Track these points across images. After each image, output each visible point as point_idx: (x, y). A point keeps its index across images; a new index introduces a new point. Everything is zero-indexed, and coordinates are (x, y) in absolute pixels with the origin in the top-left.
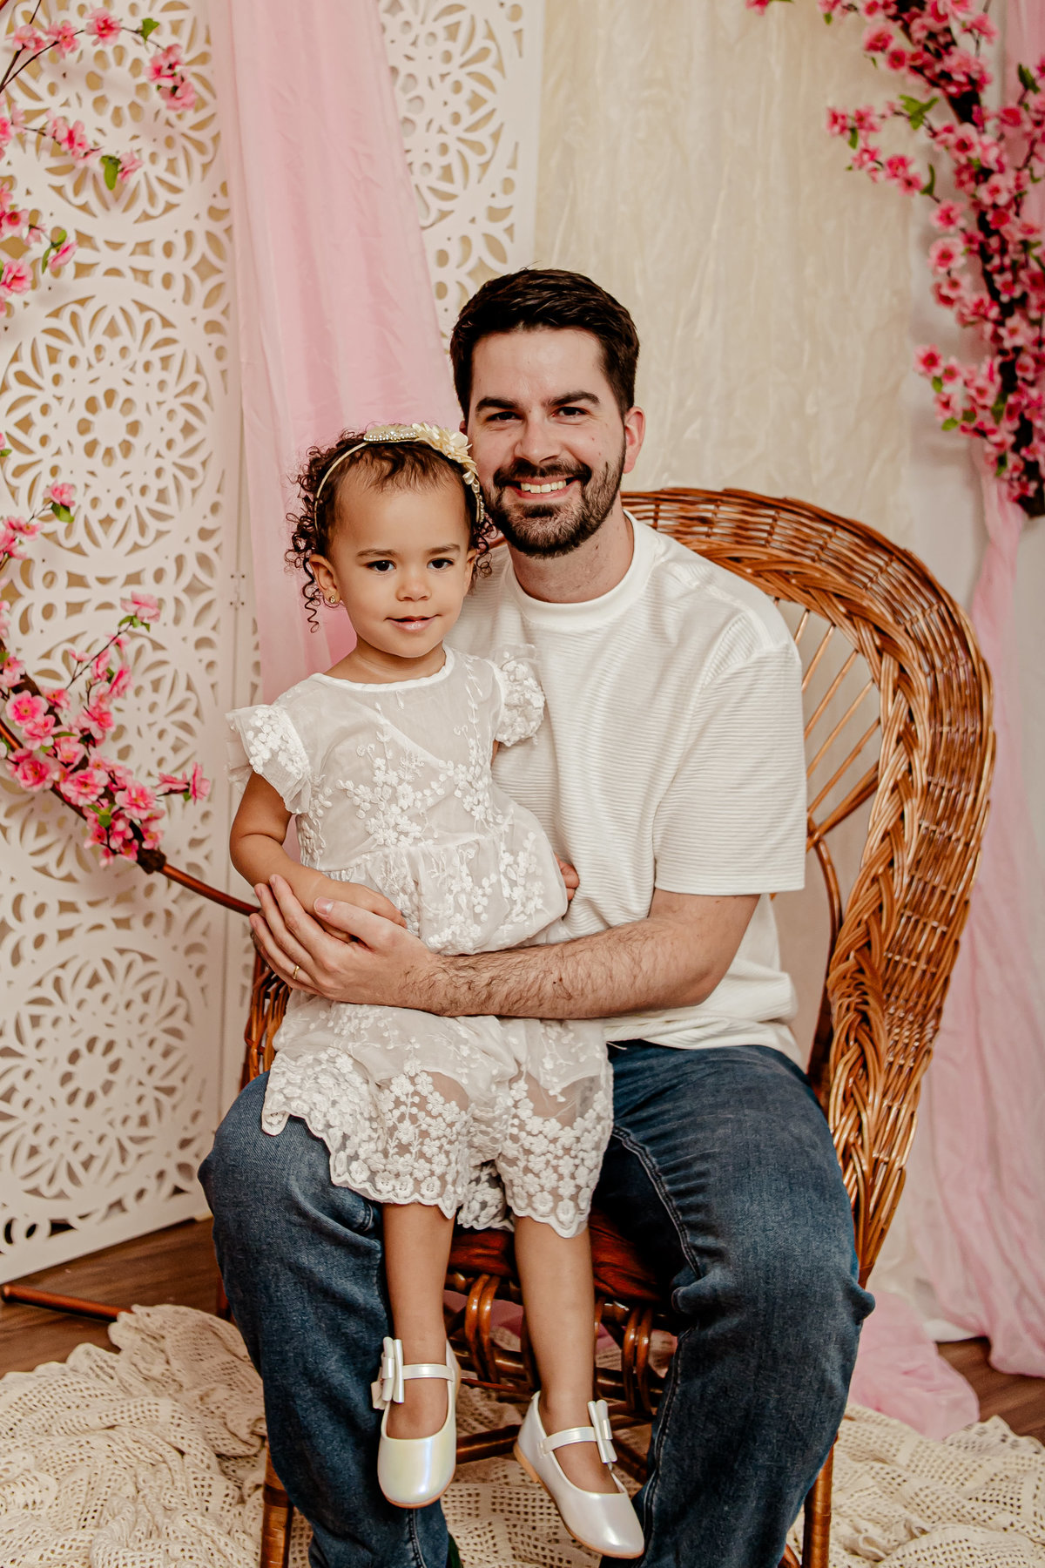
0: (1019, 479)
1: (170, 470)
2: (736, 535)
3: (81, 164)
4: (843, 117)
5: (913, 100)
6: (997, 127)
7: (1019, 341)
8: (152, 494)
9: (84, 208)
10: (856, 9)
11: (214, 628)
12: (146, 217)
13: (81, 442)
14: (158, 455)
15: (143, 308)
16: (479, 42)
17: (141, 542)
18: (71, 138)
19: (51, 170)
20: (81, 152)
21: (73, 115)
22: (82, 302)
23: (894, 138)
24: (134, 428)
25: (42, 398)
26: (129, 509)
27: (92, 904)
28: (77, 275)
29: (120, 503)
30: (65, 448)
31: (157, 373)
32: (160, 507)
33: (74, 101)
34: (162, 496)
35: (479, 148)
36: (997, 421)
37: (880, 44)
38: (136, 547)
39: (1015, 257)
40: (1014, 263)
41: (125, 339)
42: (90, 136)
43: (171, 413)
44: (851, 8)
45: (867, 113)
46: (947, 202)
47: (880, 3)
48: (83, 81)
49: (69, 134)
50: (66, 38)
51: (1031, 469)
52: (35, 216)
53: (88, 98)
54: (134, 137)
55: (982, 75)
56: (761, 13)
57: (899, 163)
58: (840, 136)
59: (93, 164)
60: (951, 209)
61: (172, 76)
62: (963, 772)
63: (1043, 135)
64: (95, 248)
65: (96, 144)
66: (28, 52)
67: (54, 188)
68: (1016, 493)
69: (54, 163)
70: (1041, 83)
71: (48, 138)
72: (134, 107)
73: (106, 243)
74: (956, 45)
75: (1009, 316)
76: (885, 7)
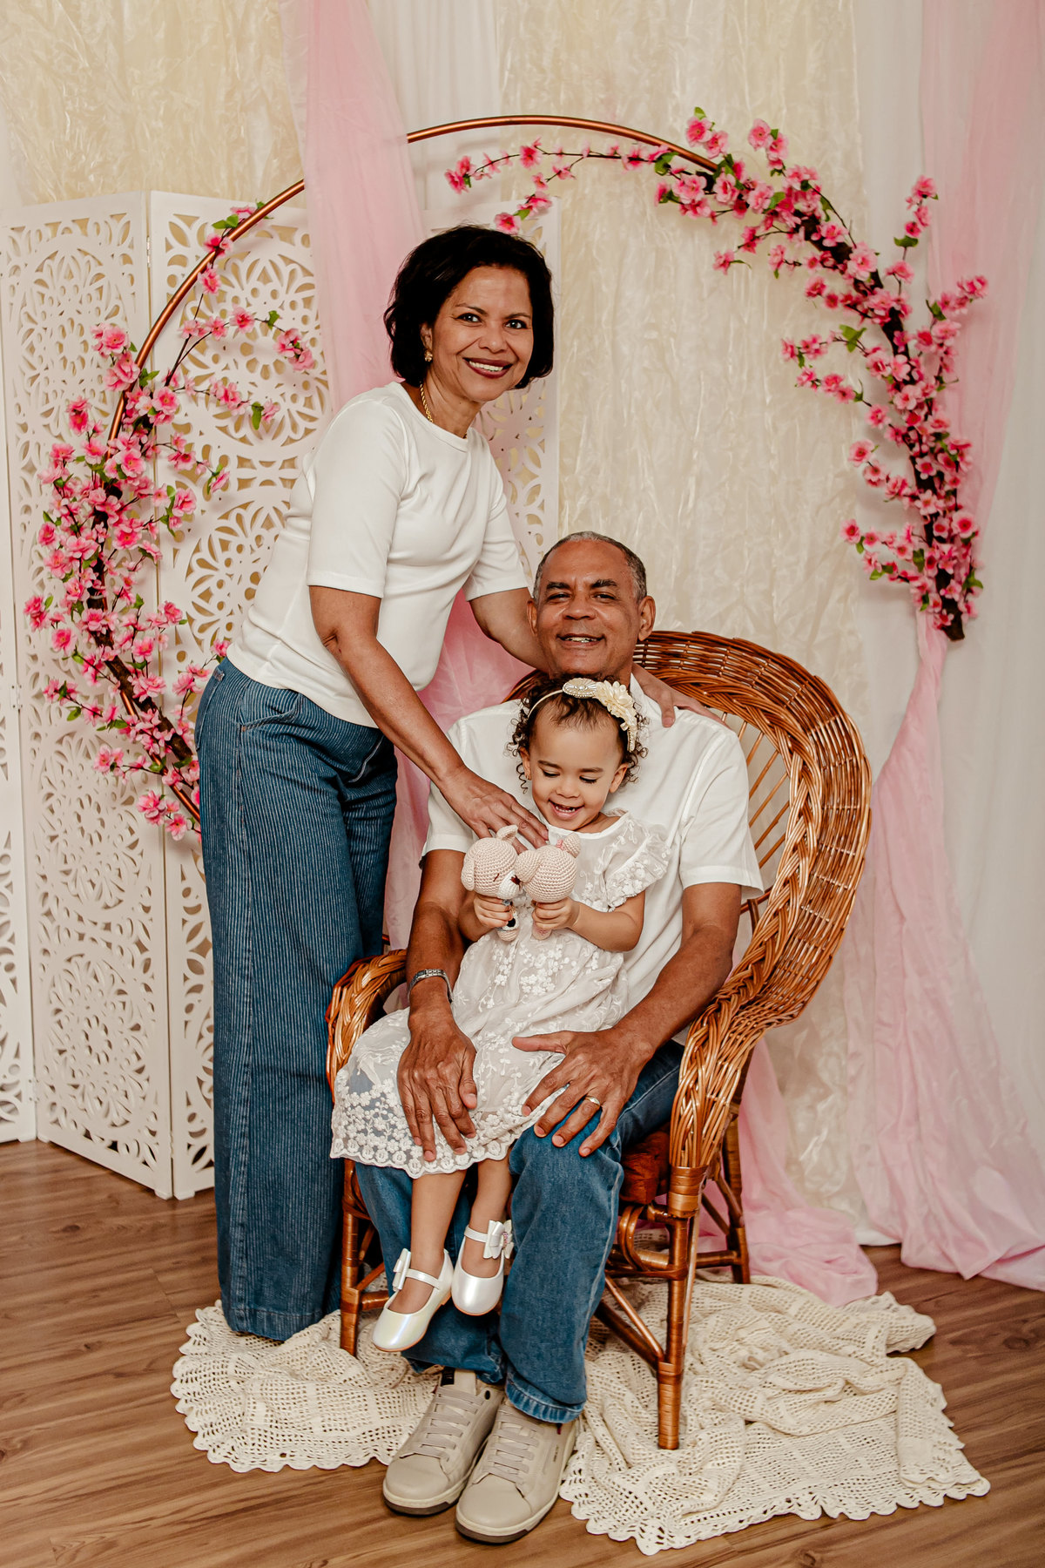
0: (940, 613)
2: (699, 666)
3: (235, 413)
4: (792, 347)
5: (849, 329)
6: (916, 346)
7: (932, 510)
9: (244, 440)
10: (800, 264)
12: (291, 441)
19: (217, 416)
20: (234, 404)
21: (232, 376)
22: (245, 506)
23: (834, 360)
25: (217, 576)
28: (239, 488)
30: (236, 610)
33: (232, 365)
36: (920, 570)
37: (815, 293)
39: (932, 445)
40: (932, 449)
42: (242, 390)
44: (796, 264)
45: (814, 341)
46: (876, 406)
47: (819, 259)
48: (239, 351)
49: (226, 392)
50: (218, 329)
51: (950, 605)
52: (207, 450)
53: (243, 361)
54: (279, 385)
55: (904, 307)
56: (726, 273)
57: (835, 379)
58: (792, 360)
59: (248, 410)
60: (879, 411)
61: (294, 347)
62: (846, 837)
63: (946, 353)
64: (253, 467)
65: (250, 393)
66: (195, 338)
67: (220, 428)
68: (939, 623)
69: (219, 411)
70: (946, 313)
71: (212, 396)
72: (277, 363)
73: (261, 462)
74: (881, 286)
75: (925, 492)
76: (823, 261)
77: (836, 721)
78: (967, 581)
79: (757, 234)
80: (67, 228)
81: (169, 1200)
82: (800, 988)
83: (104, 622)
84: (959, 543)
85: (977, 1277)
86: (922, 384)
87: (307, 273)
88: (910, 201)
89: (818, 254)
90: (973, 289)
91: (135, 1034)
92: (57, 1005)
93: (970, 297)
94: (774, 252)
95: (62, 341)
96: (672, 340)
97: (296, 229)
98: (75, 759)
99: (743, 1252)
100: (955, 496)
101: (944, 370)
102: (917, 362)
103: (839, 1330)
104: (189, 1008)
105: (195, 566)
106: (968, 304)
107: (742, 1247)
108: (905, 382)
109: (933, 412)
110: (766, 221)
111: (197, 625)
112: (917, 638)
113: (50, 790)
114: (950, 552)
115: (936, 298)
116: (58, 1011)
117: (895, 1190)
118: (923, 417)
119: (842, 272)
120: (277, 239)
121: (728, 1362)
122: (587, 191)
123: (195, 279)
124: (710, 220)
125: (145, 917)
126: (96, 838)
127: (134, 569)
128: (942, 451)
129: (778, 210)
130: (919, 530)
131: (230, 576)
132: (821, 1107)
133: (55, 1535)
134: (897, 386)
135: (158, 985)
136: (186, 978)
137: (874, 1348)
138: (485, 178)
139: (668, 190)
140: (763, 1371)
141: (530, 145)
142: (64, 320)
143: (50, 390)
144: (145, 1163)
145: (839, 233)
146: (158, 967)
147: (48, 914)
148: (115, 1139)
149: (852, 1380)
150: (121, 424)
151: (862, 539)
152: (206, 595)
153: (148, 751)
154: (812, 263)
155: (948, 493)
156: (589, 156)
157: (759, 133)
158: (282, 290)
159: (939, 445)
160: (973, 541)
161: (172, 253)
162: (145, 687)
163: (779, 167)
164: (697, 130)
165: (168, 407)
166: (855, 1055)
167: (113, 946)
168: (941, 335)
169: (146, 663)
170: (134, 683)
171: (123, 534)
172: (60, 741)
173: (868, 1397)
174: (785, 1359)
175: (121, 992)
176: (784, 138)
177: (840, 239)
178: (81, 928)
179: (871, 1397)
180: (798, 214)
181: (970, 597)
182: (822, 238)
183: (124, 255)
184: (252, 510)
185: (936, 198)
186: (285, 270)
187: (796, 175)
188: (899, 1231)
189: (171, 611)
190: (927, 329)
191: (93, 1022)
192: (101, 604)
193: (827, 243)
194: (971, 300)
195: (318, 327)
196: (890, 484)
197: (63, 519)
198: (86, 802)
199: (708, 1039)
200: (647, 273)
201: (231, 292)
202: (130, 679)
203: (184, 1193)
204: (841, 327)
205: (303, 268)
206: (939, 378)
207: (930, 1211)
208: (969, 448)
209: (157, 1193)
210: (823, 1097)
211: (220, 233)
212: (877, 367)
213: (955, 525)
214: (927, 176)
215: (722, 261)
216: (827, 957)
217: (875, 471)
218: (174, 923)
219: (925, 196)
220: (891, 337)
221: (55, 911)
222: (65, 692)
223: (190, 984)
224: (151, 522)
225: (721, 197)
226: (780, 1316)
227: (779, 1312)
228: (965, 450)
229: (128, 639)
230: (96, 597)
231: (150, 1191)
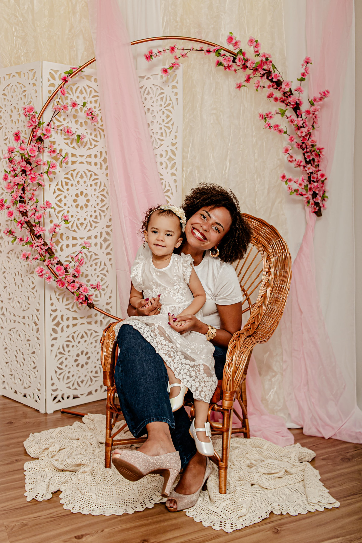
0: (314, 207)
1: (98, 211)
3: (71, 137)
4: (262, 115)
5: (282, 109)
6: (305, 115)
7: (311, 171)
8: (94, 217)
9: (73, 147)
10: (265, 87)
11: (111, 250)
12: (90, 149)
13: (74, 204)
14: (95, 207)
15: (89, 171)
16: (168, 102)
17: (91, 229)
18: (68, 132)
19: (65, 139)
20: (71, 134)
21: (70, 125)
22: (74, 170)
23: (277, 120)
24: (88, 201)
25: (64, 194)
26: (87, 221)
27: (81, 318)
28: (72, 164)
29: (85, 219)
30: (70, 206)
31: (94, 187)
32: (96, 220)
33: (70, 122)
34: (96, 217)
35: (169, 128)
36: (307, 192)
37: (270, 96)
38: (89, 230)
39: (311, 149)
40: (310, 150)
41: (85, 179)
42: (73, 130)
43: (98, 197)
44: (263, 87)
45: (270, 113)
46: (291, 136)
47: (271, 85)
48: (72, 117)
49: (68, 130)
50: (65, 108)
51: (317, 204)
52: (61, 150)
53: (74, 121)
54: (86, 129)
55: (300, 102)
56: (240, 90)
57: (277, 126)
58: (262, 120)
59: (75, 137)
60: (292, 137)
61: (91, 115)
62: (283, 281)
63: (315, 117)
64: (77, 157)
65: (76, 132)
66: (57, 111)
67: (65, 143)
68: (313, 211)
69: (65, 137)
70: (315, 103)
71: (63, 132)
72: (85, 122)
73: (79, 156)
74: (293, 95)
75: (308, 164)
76: (273, 86)
77: (279, 241)
78: (323, 196)
79: (250, 77)
80: (14, 75)
81: (44, 414)
82: (267, 332)
83: (25, 208)
84: (320, 182)
85: (330, 438)
86: (307, 128)
87: (96, 91)
88: (303, 65)
89: (271, 84)
90: (325, 95)
91: (33, 355)
92: (6, 346)
93: (324, 97)
94: (256, 83)
95: (11, 114)
96: (221, 113)
97: (92, 76)
98: (13, 258)
99: (247, 428)
100: (319, 167)
101: (314, 123)
102: (305, 121)
103: (281, 454)
104: (52, 345)
105: (56, 190)
106: (323, 100)
107: (247, 426)
108: (301, 127)
109: (311, 137)
110: (253, 73)
111: (57, 211)
112: (305, 216)
113: (5, 270)
114: (317, 186)
115: (312, 98)
116: (6, 348)
117: (300, 408)
118: (307, 139)
119: (279, 90)
120: (86, 79)
121: (243, 465)
122: (192, 62)
123: (58, 91)
124: (234, 72)
125: (37, 313)
126: (20, 286)
127: (35, 190)
128: (314, 151)
129: (258, 68)
130: (306, 177)
131: (69, 194)
132: (273, 380)
133: (5, 522)
134: (299, 128)
135: (42, 337)
136: (51, 335)
137: (294, 459)
138: (157, 57)
139: (220, 62)
140: (256, 467)
141: (173, 46)
142: (12, 107)
143: (7, 131)
144: (36, 401)
145: (278, 76)
146: (42, 331)
147: (3, 314)
148: (25, 393)
149: (287, 470)
150: (31, 140)
151: (287, 180)
152: (60, 201)
153: (39, 253)
154: (269, 87)
155: (316, 165)
156: (193, 50)
157: (251, 41)
158: (87, 97)
159: (313, 149)
160: (325, 181)
161: (50, 83)
162: (39, 230)
163: (257, 54)
164: (230, 39)
165: (48, 133)
166: (285, 361)
167: (26, 324)
168: (314, 110)
169: (39, 222)
170: (35, 229)
171: (32, 177)
172: (8, 253)
173: (293, 475)
174: (263, 463)
175: (28, 340)
176: (260, 43)
177: (278, 78)
178: (14, 318)
179: (294, 475)
180: (264, 70)
181: (324, 202)
182: (273, 78)
183: (33, 83)
184: (76, 172)
185: (312, 64)
186: (88, 90)
187: (264, 56)
188: (302, 423)
189: (48, 204)
190: (308, 109)
191: (18, 351)
192: (24, 202)
193: (274, 80)
194: (324, 98)
195: (100, 110)
196: (296, 162)
197: (11, 172)
198: (17, 274)
199: (236, 346)
200: (212, 90)
201: (70, 97)
202: (33, 228)
203: (50, 411)
204: (279, 109)
205: (95, 90)
206: (313, 126)
207: (313, 416)
208: (323, 150)
209: (40, 412)
210: (274, 376)
211: (66, 75)
212: (292, 121)
213: (319, 176)
214: (308, 56)
215: (238, 86)
216: (277, 322)
217: (291, 157)
218: (48, 315)
219: (308, 63)
220: (296, 112)
221: (5, 313)
222: (11, 232)
223: (53, 337)
224: (41, 173)
225: (238, 63)
226: (261, 449)
227: (260, 448)
228: (322, 150)
229: (33, 214)
230: (22, 199)
231: (38, 411)
